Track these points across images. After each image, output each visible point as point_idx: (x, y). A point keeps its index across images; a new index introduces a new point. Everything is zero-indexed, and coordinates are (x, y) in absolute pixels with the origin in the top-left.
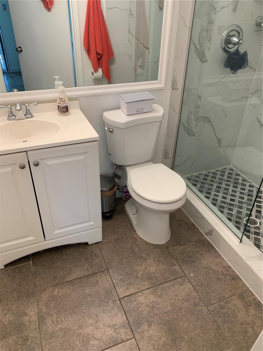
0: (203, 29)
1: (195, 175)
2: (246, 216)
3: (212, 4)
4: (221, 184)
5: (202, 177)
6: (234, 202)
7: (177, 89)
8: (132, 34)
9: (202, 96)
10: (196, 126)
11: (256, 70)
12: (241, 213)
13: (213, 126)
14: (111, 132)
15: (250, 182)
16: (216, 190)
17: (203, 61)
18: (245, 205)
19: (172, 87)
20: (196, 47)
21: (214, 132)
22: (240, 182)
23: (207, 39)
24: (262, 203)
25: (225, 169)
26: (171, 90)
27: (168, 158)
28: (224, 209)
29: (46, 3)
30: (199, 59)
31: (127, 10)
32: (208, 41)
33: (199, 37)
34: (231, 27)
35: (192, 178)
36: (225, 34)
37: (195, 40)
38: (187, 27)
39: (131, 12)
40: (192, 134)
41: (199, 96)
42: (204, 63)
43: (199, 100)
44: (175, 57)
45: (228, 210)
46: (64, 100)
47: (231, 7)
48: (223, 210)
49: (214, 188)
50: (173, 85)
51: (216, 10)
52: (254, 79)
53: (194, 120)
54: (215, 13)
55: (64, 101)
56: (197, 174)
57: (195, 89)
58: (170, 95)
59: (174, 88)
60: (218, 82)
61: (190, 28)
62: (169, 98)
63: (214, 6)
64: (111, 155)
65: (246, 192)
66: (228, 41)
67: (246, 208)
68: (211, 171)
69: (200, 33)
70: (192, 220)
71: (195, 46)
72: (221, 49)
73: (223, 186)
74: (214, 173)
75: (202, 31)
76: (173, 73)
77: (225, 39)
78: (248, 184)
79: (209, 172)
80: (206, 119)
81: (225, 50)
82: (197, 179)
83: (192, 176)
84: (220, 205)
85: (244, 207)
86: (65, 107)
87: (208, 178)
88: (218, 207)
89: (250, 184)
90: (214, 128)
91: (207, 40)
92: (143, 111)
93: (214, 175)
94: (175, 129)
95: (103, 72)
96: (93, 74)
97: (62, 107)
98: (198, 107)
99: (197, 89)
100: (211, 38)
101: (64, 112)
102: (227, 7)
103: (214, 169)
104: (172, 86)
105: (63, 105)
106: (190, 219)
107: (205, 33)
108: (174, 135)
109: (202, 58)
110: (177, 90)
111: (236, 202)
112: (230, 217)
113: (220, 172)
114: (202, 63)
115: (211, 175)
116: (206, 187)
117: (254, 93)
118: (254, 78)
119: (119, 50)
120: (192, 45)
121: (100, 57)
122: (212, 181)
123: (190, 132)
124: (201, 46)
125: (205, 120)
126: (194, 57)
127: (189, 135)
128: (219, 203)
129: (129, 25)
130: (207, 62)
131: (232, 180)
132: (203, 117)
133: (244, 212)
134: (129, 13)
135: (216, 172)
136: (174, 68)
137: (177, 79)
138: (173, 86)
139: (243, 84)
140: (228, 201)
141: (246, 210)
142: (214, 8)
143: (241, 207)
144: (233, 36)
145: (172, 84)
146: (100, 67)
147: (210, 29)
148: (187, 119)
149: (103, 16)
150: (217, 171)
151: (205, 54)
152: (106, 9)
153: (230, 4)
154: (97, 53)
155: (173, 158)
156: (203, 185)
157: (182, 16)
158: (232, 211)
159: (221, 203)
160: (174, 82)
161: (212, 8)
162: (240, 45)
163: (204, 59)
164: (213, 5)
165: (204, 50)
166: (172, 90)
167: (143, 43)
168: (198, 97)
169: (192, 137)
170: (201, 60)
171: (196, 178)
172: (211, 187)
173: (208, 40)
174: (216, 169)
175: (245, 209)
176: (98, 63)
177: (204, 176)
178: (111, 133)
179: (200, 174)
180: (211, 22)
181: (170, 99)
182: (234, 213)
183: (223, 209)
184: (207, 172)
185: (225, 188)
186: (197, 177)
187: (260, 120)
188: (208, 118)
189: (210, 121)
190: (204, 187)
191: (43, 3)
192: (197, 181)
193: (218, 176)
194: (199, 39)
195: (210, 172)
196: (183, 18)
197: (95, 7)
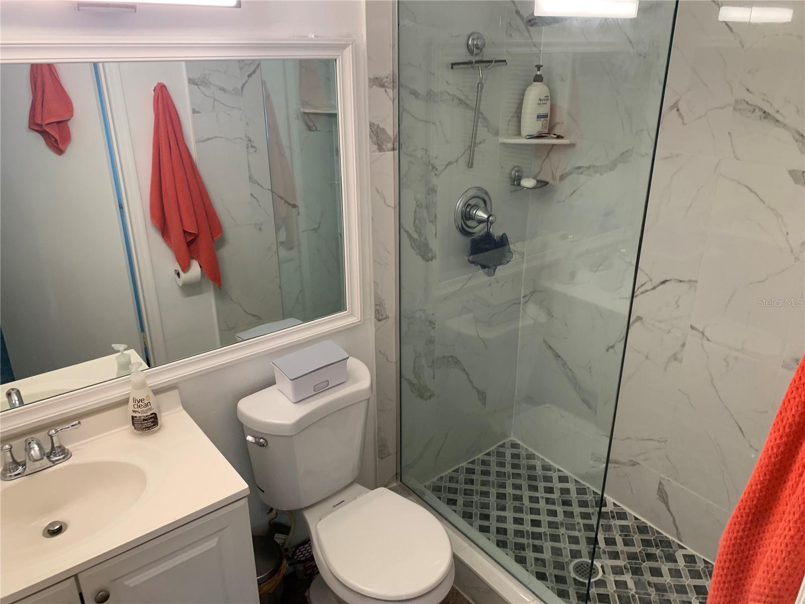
0: (419, 205)
1: (446, 476)
2: (572, 557)
3: (429, 162)
4: (503, 486)
5: (462, 477)
6: (541, 527)
7: (387, 318)
8: (257, 183)
9: (435, 320)
10: (434, 378)
11: (524, 254)
12: (559, 552)
13: (464, 370)
14: (263, 445)
15: (559, 470)
16: (497, 505)
17: (428, 259)
18: (562, 529)
19: (376, 318)
20: (412, 237)
21: (470, 380)
22: (540, 473)
23: (429, 219)
24: (592, 516)
25: (503, 446)
26: (375, 323)
27: (387, 454)
28: (524, 550)
29: (53, 140)
30: (421, 255)
31: (241, 139)
32: (431, 224)
33: (415, 219)
34: (468, 191)
35: (443, 484)
36: (460, 204)
37: (408, 224)
38: (389, 206)
39: (251, 141)
40: (428, 394)
41: (430, 320)
42: (429, 261)
43: (430, 328)
44: (374, 261)
45: (533, 552)
46: (146, 402)
47: (463, 162)
48: (523, 554)
49: (493, 501)
50: (377, 313)
51: (437, 170)
52: (524, 271)
53: (428, 367)
54: (436, 175)
55: (146, 405)
56: (450, 471)
57: (421, 310)
58: (374, 331)
59: (380, 316)
60: (461, 289)
61: (395, 208)
62: (374, 337)
63: (432, 165)
64: (263, 492)
65: (556, 496)
66: (467, 216)
67: (566, 536)
68: (476, 458)
69: (415, 212)
70: (465, 596)
71: (409, 236)
72: (456, 229)
73: (509, 490)
74: (484, 463)
75: (417, 209)
76: (375, 291)
77: (462, 212)
78: (555, 476)
79: (473, 462)
80: (450, 359)
81: (464, 232)
82: (453, 485)
83: (441, 478)
84: (516, 544)
85: (563, 534)
86: (151, 416)
87: (474, 477)
88: (511, 550)
89: (561, 474)
90: (467, 374)
91: (430, 222)
92: (328, 385)
93: (484, 468)
94: (393, 394)
95: (201, 267)
96: (178, 274)
97: (142, 418)
98: (431, 341)
99: (424, 310)
100: (436, 216)
101: (147, 428)
102: (457, 161)
103: (480, 452)
104: (375, 314)
105: (145, 415)
106: (462, 593)
107: (425, 211)
108: (393, 405)
109: (425, 253)
110: (386, 320)
111: (545, 527)
112: (541, 570)
113: (495, 457)
114: (427, 261)
115: (478, 468)
116: (476, 502)
117: (531, 295)
118: (524, 268)
119: (232, 217)
120: (404, 235)
121: (193, 239)
122: (484, 483)
123: (423, 393)
124: (420, 233)
125: (448, 361)
126: (410, 254)
127: (422, 397)
128: (511, 538)
129: (249, 167)
130: (436, 259)
131: (521, 472)
132: (444, 357)
133: (565, 548)
134: (247, 144)
135: (487, 458)
136: (375, 282)
137: (384, 300)
138: (377, 315)
139: (506, 282)
140: (527, 527)
141: (569, 543)
142: (434, 167)
143: (555, 538)
144: (476, 207)
145: (375, 312)
146: (194, 258)
147: (433, 202)
148: (414, 368)
149: (190, 157)
150: (488, 454)
151: (430, 245)
152: (196, 142)
153: (461, 156)
154: (184, 231)
155: (397, 453)
156: (469, 498)
157: (377, 190)
158: (543, 553)
159: (514, 536)
160: (378, 308)
161: (430, 167)
162: (491, 224)
163: (430, 255)
164: (432, 162)
165: (426, 239)
166: (377, 321)
167: (283, 196)
168: (428, 323)
169: (428, 400)
170: (423, 257)
171: (450, 482)
172: (485, 500)
173: (432, 222)
174: (484, 451)
175: (564, 539)
176: (189, 251)
177: (466, 473)
178: (262, 448)
179: (456, 471)
180: (431, 191)
181: (376, 339)
182: (547, 555)
183: (522, 552)
184: (469, 463)
185: (513, 495)
186: (451, 479)
187: (552, 346)
188: (453, 357)
189: (457, 362)
190: (473, 502)
191: (44, 139)
192: (455, 491)
193: (494, 468)
194: (414, 222)
195: (475, 460)
196: (379, 193)
197: (171, 143)
